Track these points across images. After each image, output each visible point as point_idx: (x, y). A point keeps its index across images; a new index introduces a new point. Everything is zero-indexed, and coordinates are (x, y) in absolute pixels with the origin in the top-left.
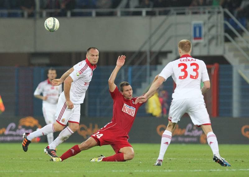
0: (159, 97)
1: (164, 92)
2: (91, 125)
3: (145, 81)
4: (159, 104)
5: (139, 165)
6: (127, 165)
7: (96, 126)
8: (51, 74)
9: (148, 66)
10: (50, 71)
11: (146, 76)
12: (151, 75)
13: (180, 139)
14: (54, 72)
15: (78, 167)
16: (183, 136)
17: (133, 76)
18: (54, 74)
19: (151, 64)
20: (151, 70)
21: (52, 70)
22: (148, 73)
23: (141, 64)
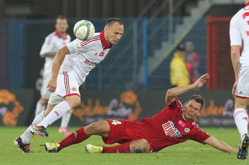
0: (186, 61)
1: (195, 55)
2: (90, 102)
3: (167, 40)
4: (186, 72)
5: (158, 158)
6: (142, 158)
7: (98, 102)
8: (60, 24)
9: (170, 18)
10: (59, 21)
11: (168, 31)
12: (174, 31)
13: (216, 121)
14: (65, 21)
15: (71, 161)
16: (220, 117)
17: (149, 32)
18: (64, 24)
19: (174, 15)
20: (175, 24)
21: (62, 18)
22: (171, 27)
23: (161, 15)
